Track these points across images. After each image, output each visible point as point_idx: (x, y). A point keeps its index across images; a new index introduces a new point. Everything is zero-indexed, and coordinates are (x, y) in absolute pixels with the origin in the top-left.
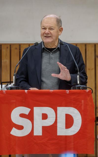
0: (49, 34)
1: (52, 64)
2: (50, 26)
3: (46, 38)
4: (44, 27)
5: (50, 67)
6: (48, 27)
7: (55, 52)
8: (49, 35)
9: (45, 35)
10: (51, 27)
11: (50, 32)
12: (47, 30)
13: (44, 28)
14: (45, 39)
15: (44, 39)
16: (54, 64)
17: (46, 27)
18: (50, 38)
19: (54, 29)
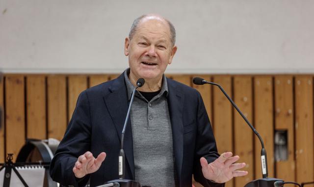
0: (155, 57)
1: (153, 129)
2: (161, 39)
3: (144, 65)
4: (145, 39)
5: (148, 135)
6: (156, 41)
7: (157, 102)
8: (155, 61)
9: (145, 59)
10: (161, 41)
11: (157, 53)
12: (153, 46)
13: (144, 41)
14: (144, 68)
15: (141, 69)
16: (158, 130)
17: (151, 40)
18: (154, 66)
19: (166, 48)
